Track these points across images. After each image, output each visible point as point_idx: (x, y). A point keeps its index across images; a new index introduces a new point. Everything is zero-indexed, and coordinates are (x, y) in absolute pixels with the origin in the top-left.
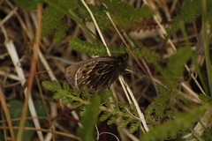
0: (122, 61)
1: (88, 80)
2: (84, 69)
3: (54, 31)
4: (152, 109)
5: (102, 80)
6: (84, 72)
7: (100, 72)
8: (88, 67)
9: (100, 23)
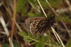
0: (52, 19)
1: (36, 28)
2: (34, 23)
3: (22, 10)
4: (69, 43)
5: (43, 28)
6: (34, 25)
7: (42, 25)
8: (36, 22)
9: (43, 6)
